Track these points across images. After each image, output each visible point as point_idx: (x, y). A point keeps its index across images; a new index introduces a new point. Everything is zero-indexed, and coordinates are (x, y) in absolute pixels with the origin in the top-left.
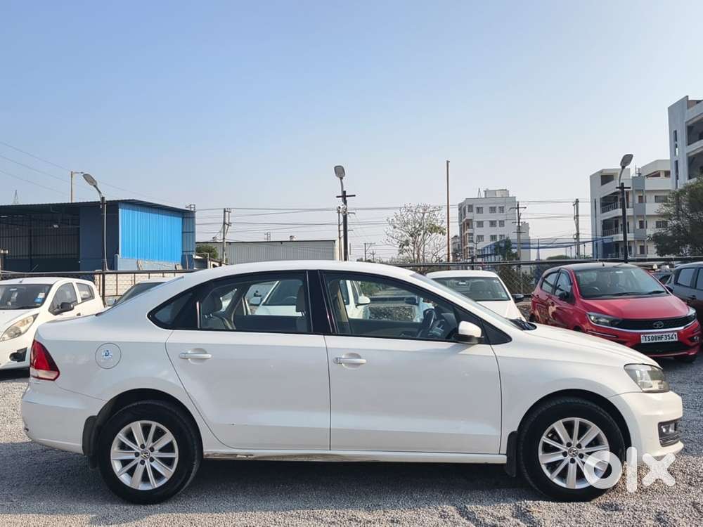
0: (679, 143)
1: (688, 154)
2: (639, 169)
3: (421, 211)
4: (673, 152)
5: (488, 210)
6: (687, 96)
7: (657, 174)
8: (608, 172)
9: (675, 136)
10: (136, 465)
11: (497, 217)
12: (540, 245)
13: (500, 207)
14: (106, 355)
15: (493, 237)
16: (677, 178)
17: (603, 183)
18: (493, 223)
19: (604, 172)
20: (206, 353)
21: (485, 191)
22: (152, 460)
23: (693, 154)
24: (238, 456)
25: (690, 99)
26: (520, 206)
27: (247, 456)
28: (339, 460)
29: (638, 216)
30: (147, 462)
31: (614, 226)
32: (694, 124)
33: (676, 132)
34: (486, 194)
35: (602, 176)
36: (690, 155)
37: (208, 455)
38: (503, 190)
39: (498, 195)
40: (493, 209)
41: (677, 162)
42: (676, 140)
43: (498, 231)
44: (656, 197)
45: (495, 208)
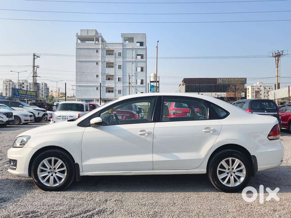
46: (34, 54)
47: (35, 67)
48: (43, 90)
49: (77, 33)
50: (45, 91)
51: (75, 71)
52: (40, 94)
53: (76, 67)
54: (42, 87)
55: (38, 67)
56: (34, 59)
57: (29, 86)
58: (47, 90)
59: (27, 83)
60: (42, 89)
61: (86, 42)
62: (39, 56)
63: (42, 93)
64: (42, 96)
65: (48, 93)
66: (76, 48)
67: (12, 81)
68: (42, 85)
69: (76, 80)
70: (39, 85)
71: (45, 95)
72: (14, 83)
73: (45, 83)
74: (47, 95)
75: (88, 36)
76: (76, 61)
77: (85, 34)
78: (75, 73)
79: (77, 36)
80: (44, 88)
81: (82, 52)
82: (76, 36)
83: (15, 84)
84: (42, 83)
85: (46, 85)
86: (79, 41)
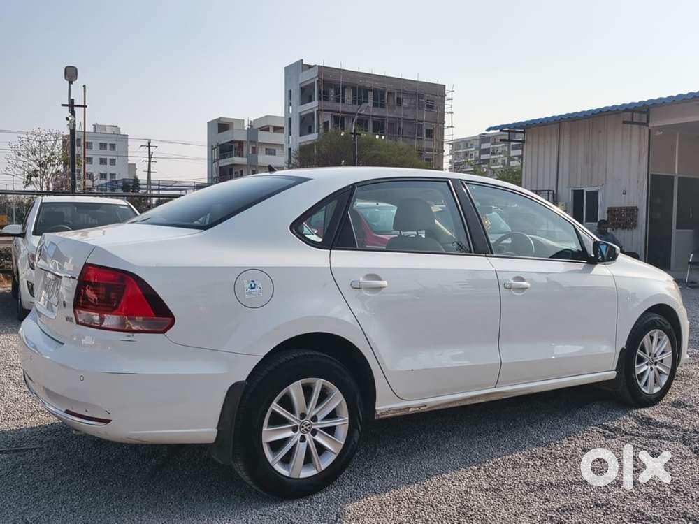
0: (293, 102)
1: (300, 113)
2: (251, 122)
3: (52, 139)
4: (287, 111)
5: (98, 147)
6: (302, 60)
7: (266, 129)
8: (224, 121)
9: (289, 95)
10: (296, 443)
11: (108, 154)
12: (161, 187)
13: (111, 144)
14: (252, 288)
15: (103, 176)
16: (290, 134)
17: (220, 131)
18: (103, 161)
19: (221, 120)
20: (380, 279)
21: (95, 126)
22: (314, 432)
23: (305, 113)
24: (411, 410)
25: (304, 63)
26: (151, 145)
27: (419, 407)
28: (499, 397)
29: (251, 166)
30: (308, 436)
31: (229, 173)
32: (306, 86)
33: (290, 91)
34: (95, 128)
35: (219, 124)
36: (302, 114)
37: (381, 414)
38: (113, 126)
39: (109, 131)
40: (103, 146)
41: (290, 119)
42: (291, 99)
43: (108, 169)
44: (266, 149)
45: (105, 144)
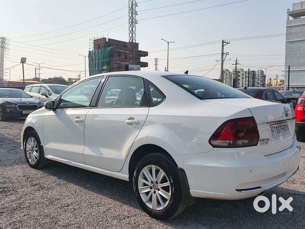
46: (223, 41)
47: (224, 54)
48: (259, 78)
49: (288, 9)
50: (262, 79)
51: (285, 54)
52: (255, 82)
53: (286, 49)
54: (259, 74)
55: (227, 54)
56: (223, 46)
57: (244, 75)
58: (263, 77)
59: (243, 72)
60: (258, 76)
61: (301, 17)
62: (229, 42)
63: (258, 81)
64: (258, 84)
65: (265, 81)
66: (287, 27)
67: (229, 70)
68: (259, 72)
69: (285, 64)
70: (254, 73)
71: (262, 84)
72: (230, 72)
73: (261, 70)
74: (263, 83)
75: (301, 10)
76: (286, 42)
77: (298, 8)
78: (285, 57)
79: (289, 12)
80: (260, 76)
81: (294, 30)
82: (287, 12)
83: (231, 74)
84: (259, 71)
85: (262, 72)
86: (291, 18)
